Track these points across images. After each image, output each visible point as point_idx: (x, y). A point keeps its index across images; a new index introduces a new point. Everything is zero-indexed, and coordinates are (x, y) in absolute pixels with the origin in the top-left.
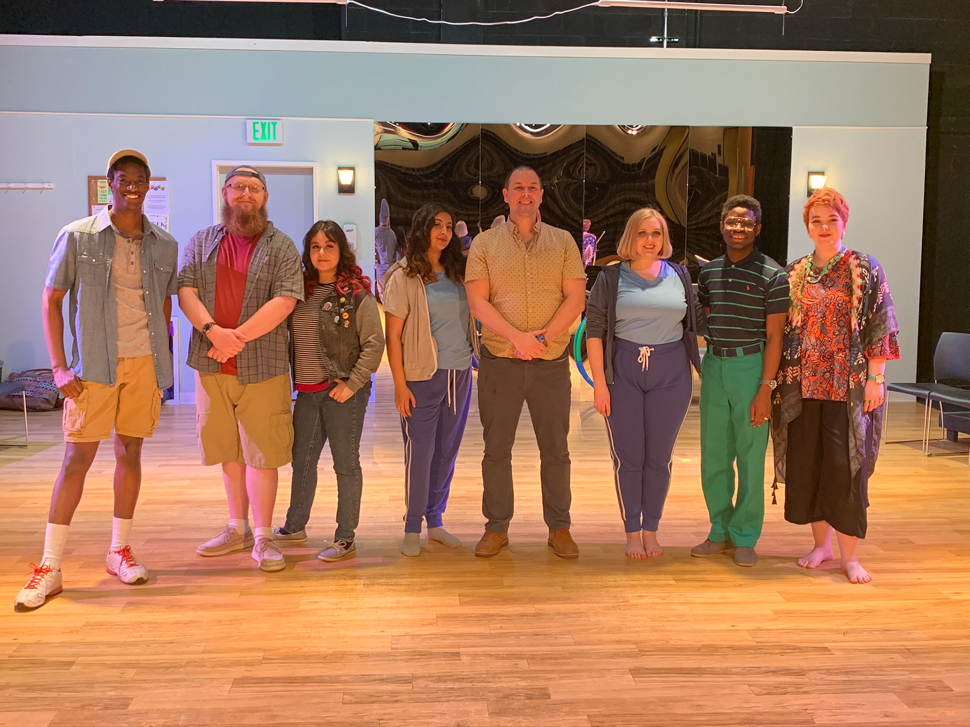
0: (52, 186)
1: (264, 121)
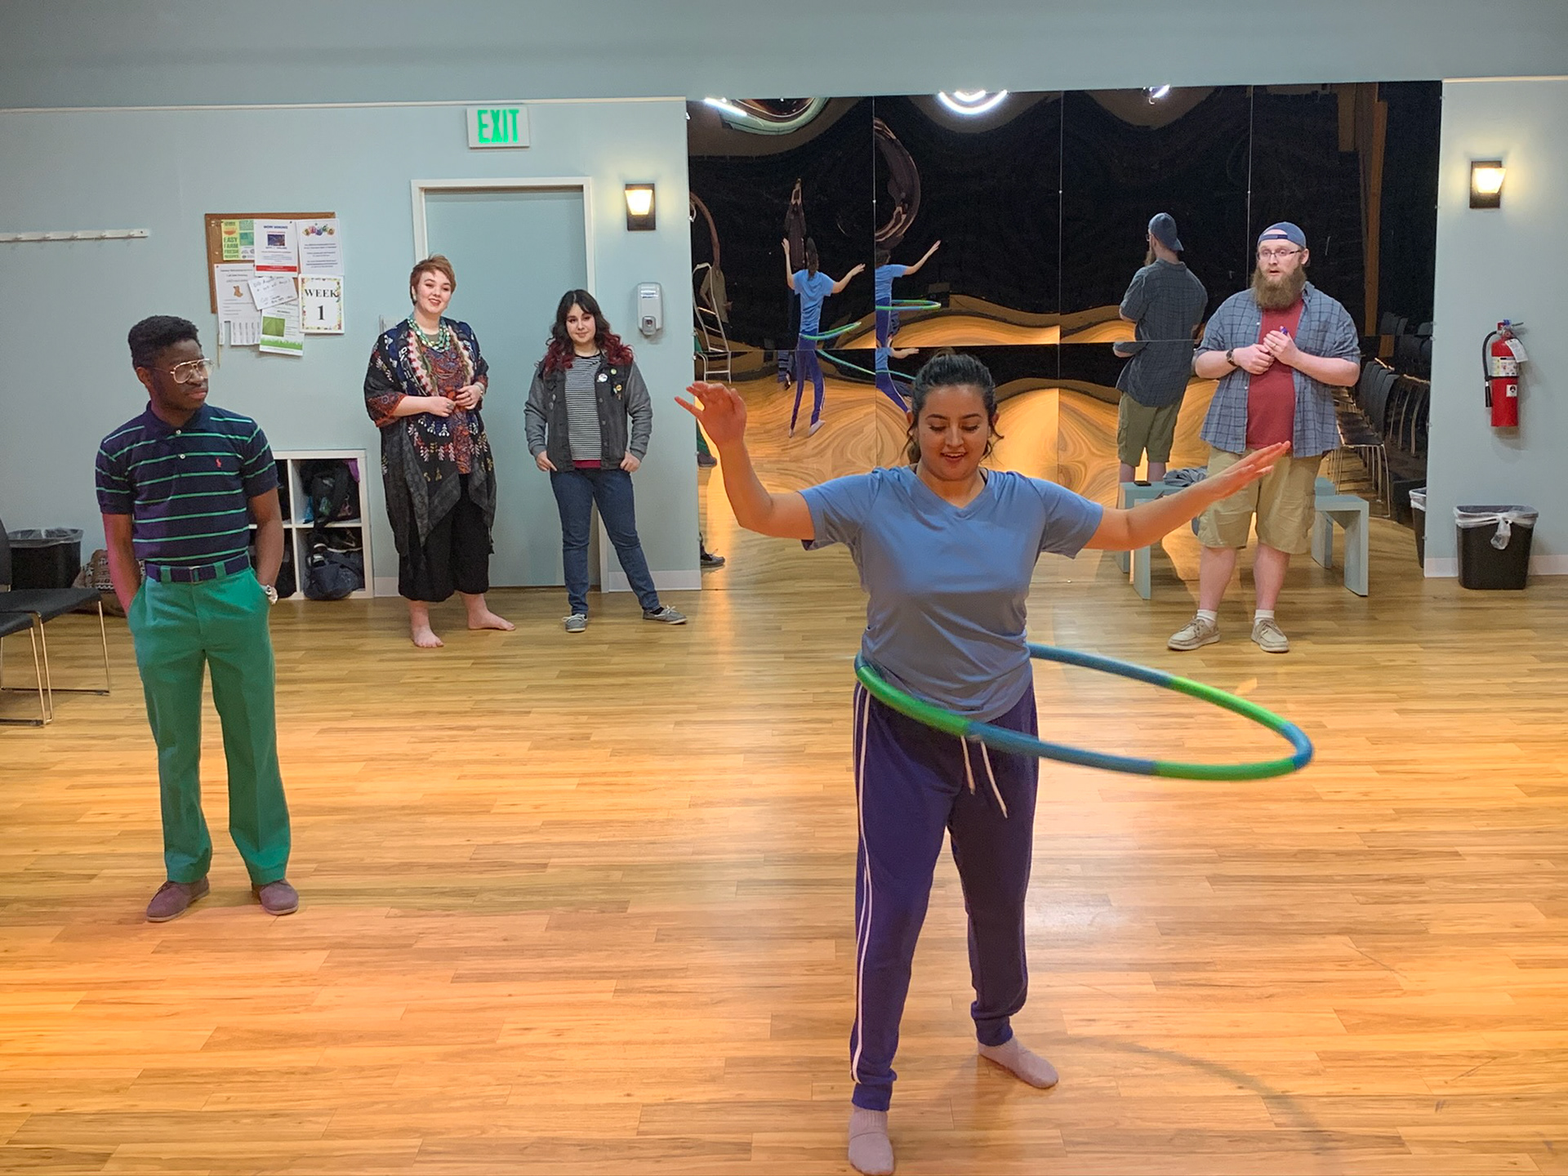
0: (147, 233)
1: (495, 108)
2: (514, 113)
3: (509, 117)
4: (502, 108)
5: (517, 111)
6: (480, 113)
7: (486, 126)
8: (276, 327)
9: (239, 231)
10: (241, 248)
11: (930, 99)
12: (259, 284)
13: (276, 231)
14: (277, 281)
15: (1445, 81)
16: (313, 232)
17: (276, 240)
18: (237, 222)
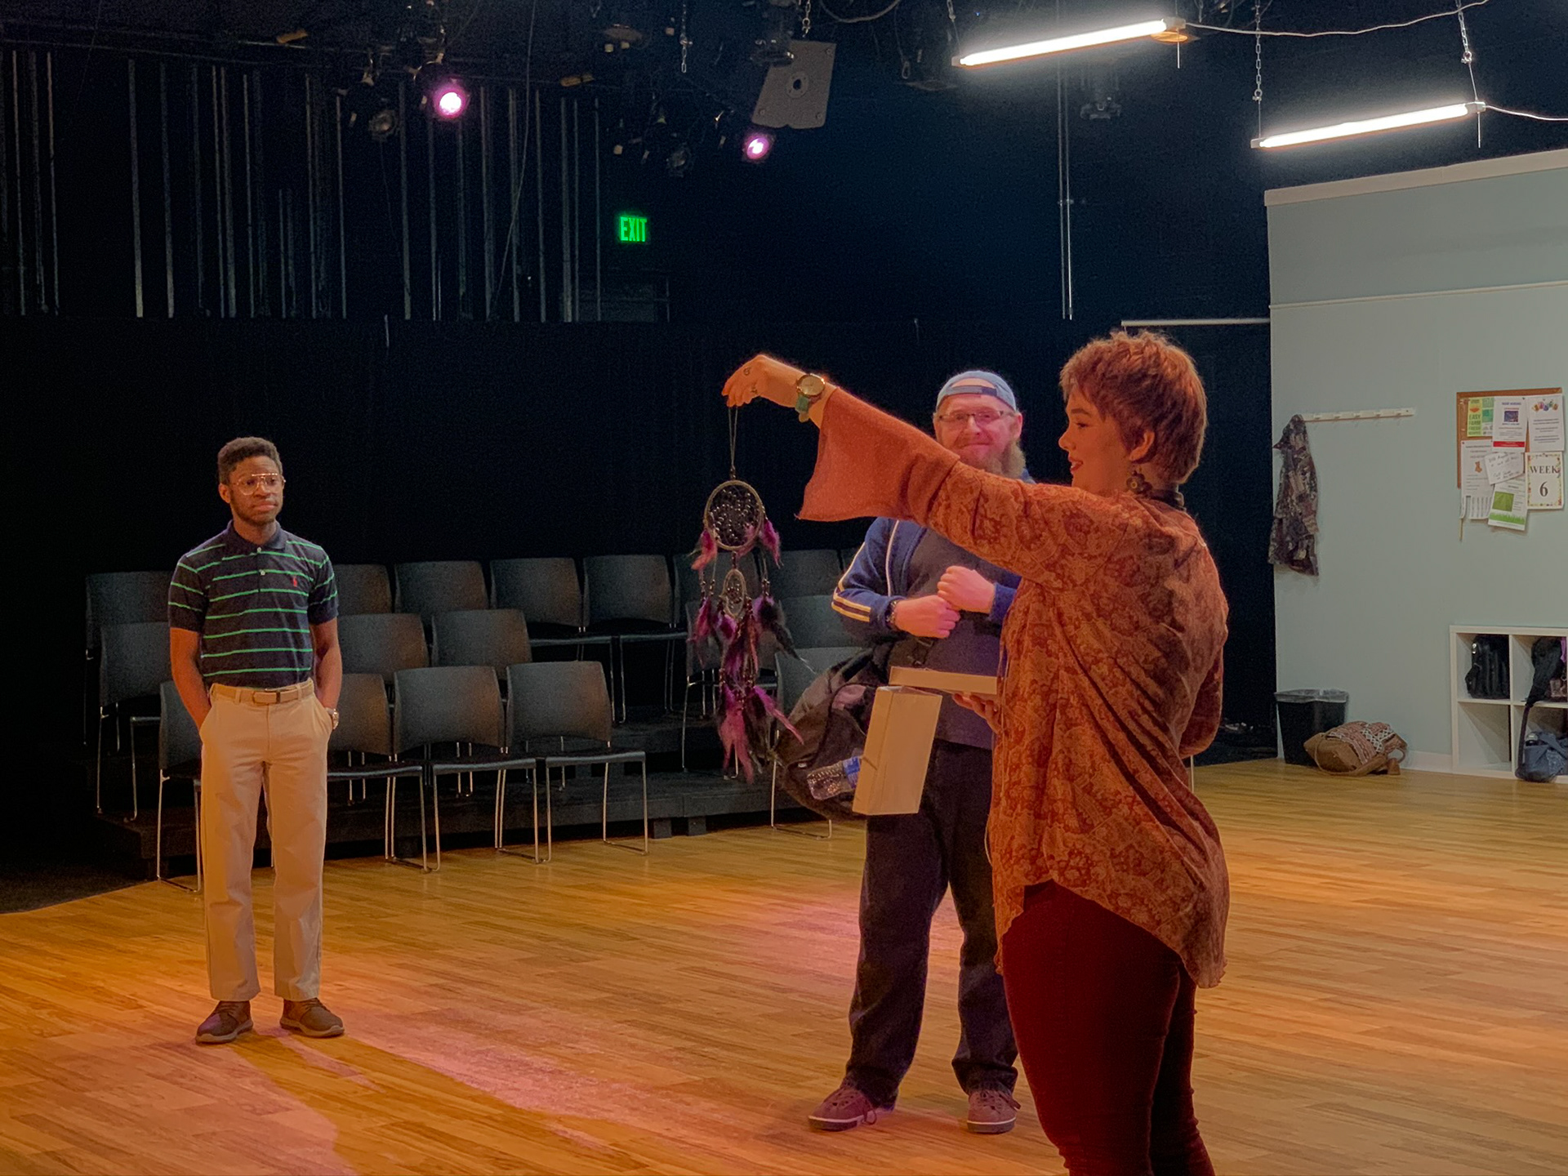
0: (1412, 411)
8: (1505, 502)
9: (1482, 409)
10: (1483, 425)
12: (1494, 459)
13: (1511, 408)
14: (1510, 456)
16: (1541, 407)
17: (1511, 416)
18: (1480, 398)
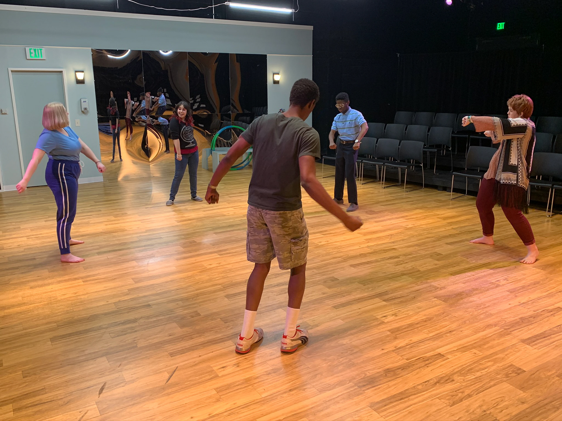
1: (35, 48)
2: (41, 50)
3: (39, 51)
4: (36, 48)
5: (42, 49)
6: (30, 49)
7: (32, 53)
11: (158, 52)
15: (267, 55)
